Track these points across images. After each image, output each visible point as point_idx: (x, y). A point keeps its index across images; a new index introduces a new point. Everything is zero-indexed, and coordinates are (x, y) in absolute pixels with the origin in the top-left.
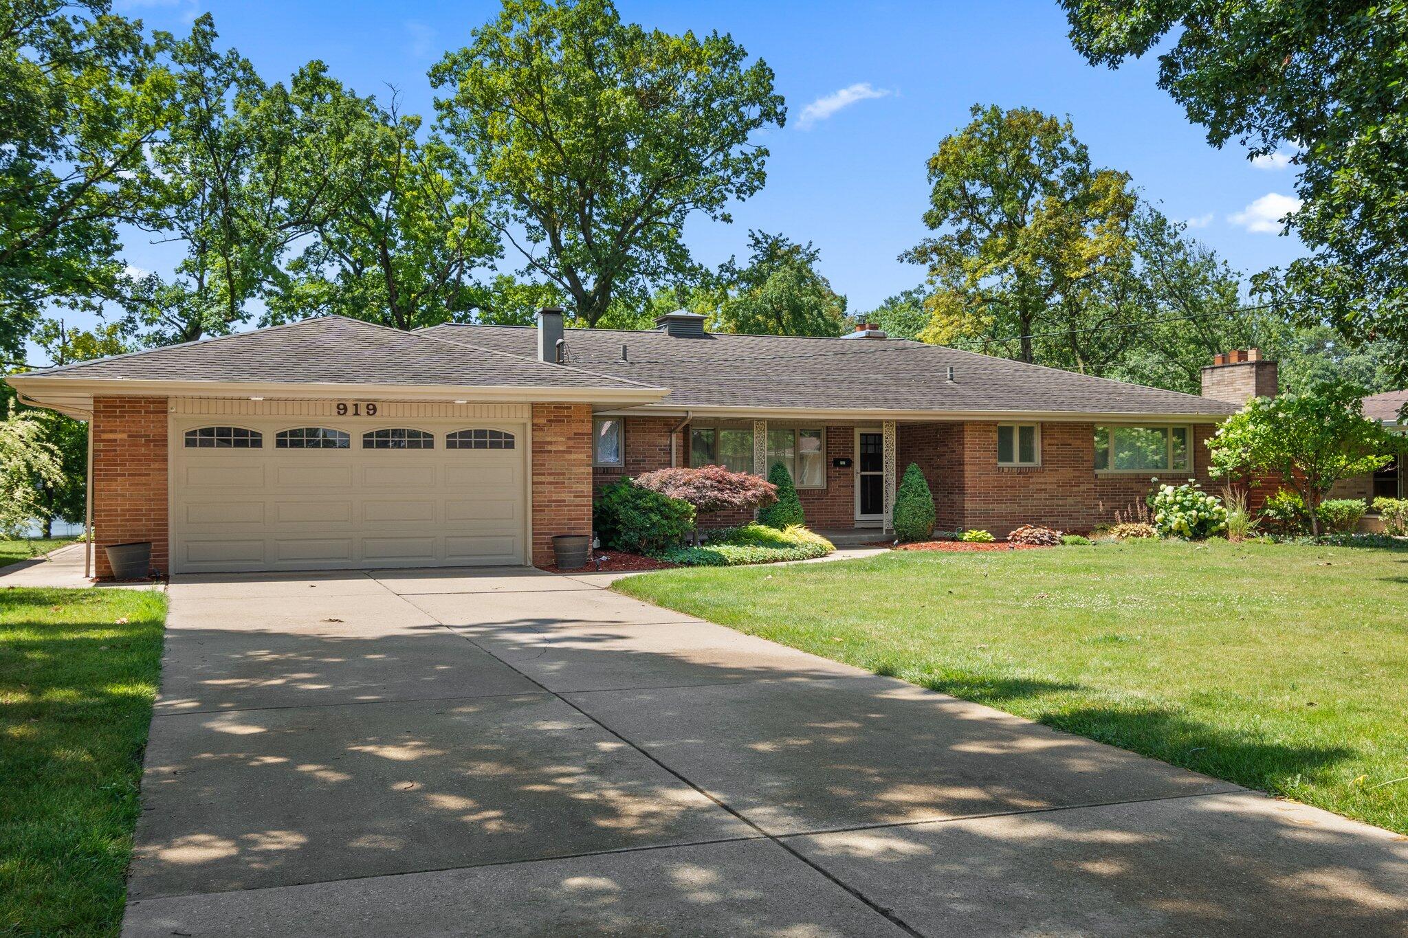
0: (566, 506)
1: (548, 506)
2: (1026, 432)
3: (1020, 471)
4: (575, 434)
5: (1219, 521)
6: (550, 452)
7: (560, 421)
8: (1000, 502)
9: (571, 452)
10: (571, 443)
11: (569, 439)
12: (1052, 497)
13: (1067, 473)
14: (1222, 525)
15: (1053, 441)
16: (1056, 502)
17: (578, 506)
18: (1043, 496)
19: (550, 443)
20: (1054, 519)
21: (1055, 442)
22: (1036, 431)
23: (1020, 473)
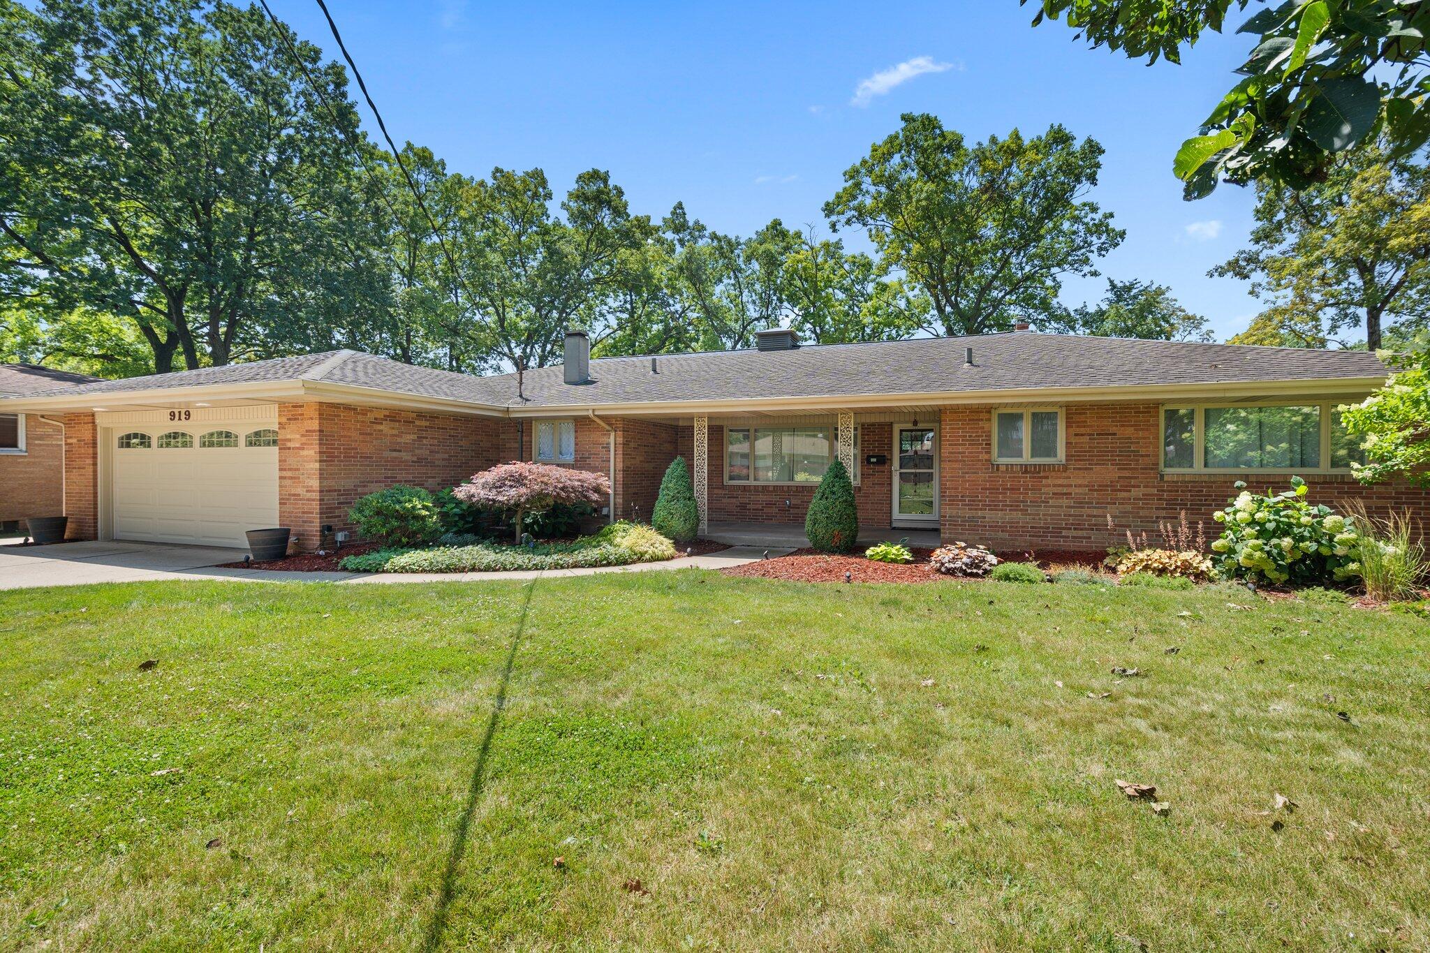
0: (301, 500)
1: (288, 499)
2: (1043, 419)
3: (1026, 469)
4: (307, 431)
5: (1348, 559)
6: (289, 448)
7: (295, 419)
8: (994, 507)
9: (303, 449)
10: (304, 440)
11: (303, 435)
12: (1080, 504)
13: (1108, 473)
14: (1353, 566)
15: (1082, 430)
16: (1086, 511)
17: (308, 500)
18: (1065, 502)
19: (290, 440)
20: (1084, 533)
21: (1088, 430)
22: (1059, 417)
23: (1026, 472)
